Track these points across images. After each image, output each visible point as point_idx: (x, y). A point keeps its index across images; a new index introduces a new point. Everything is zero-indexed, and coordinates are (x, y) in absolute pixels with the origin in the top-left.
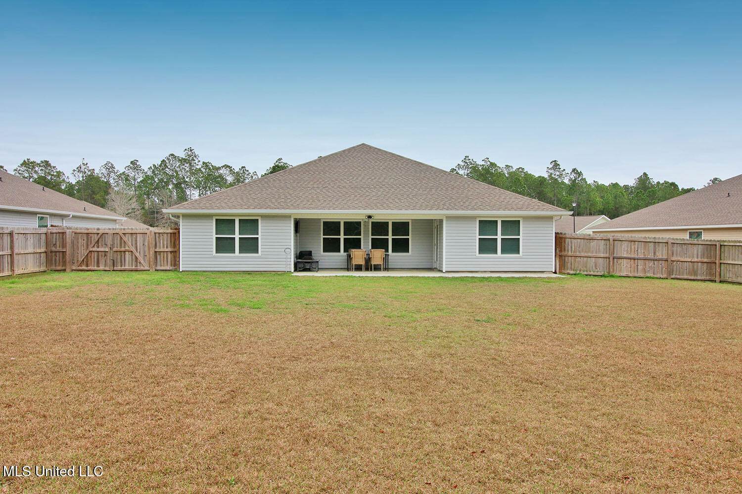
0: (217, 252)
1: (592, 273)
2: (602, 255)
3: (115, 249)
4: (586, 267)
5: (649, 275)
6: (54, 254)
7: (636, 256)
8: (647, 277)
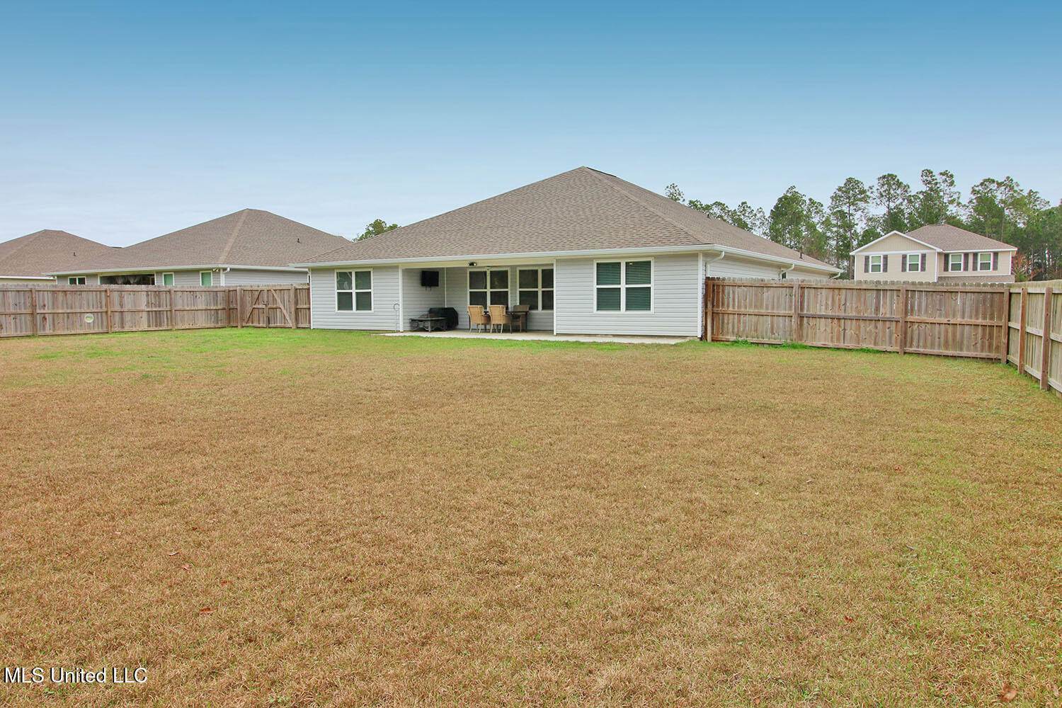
0: (339, 309)
1: (766, 340)
2: (782, 312)
3: (269, 306)
4: (756, 330)
5: (864, 346)
6: (231, 311)
7: (842, 314)
8: (862, 350)
